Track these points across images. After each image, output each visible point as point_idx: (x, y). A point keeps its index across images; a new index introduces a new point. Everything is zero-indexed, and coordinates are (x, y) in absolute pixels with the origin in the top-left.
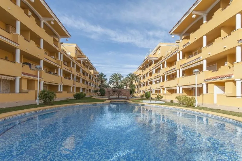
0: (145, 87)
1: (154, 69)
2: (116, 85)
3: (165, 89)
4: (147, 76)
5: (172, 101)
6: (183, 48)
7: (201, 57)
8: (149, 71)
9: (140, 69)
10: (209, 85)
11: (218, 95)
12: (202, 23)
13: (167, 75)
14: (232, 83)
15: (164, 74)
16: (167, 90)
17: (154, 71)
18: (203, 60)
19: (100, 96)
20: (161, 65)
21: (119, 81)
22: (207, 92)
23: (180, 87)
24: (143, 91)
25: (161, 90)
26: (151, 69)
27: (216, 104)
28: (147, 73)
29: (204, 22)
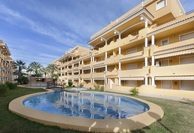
0: (65, 76)
1: (74, 64)
2: (35, 73)
3: (83, 80)
4: (66, 67)
5: (90, 88)
6: (94, 55)
7: (105, 63)
8: (69, 64)
9: (60, 61)
10: (108, 79)
11: (112, 84)
12: (105, 45)
13: (84, 70)
14: (117, 79)
15: (82, 69)
16: (84, 80)
17: (73, 65)
18: (105, 65)
19: (23, 84)
20: (79, 62)
21: (38, 70)
22: (107, 83)
23: (92, 79)
24: (63, 80)
25: (79, 80)
26: (71, 63)
27: (111, 89)
28: (67, 66)
29: (106, 44)
